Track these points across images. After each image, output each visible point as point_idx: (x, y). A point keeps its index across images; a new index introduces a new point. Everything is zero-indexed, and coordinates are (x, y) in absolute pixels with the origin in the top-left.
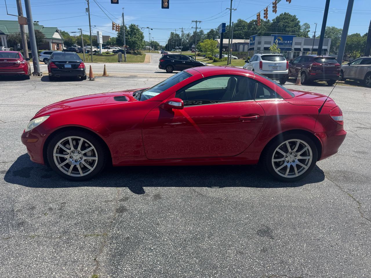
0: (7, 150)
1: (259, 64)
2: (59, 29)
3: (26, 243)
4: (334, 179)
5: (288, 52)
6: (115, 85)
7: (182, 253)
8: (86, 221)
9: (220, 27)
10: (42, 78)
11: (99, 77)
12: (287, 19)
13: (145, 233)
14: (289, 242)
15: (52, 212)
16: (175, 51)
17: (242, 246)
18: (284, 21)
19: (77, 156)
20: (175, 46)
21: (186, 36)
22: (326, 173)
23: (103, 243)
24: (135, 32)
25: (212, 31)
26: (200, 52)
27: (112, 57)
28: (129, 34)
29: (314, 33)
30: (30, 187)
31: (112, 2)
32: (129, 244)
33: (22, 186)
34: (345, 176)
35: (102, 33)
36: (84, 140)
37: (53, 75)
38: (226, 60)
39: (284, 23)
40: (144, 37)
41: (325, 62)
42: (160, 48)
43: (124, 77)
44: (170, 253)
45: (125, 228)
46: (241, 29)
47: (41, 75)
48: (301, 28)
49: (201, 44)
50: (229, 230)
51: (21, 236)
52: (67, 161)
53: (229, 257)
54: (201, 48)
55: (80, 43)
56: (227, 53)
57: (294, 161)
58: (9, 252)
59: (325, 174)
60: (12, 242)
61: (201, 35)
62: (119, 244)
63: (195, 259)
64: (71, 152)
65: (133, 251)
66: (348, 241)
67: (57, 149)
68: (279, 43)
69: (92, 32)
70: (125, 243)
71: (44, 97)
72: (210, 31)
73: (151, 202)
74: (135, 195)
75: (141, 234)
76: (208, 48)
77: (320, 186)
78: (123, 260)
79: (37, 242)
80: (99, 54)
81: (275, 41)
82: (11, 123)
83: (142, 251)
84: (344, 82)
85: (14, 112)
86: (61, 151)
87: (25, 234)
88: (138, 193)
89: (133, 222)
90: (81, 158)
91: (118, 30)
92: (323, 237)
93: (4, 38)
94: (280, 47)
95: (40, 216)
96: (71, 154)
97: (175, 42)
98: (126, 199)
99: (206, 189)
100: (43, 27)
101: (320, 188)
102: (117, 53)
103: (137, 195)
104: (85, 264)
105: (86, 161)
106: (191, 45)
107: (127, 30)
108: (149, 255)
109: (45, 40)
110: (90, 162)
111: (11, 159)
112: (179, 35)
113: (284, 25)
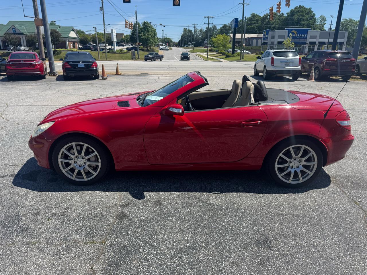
0: (18, 153)
1: (270, 61)
2: (75, 28)
3: (28, 249)
4: (341, 185)
5: (302, 45)
6: (126, 84)
7: (177, 264)
8: (86, 227)
9: (233, 22)
10: (57, 77)
11: (112, 75)
12: (302, 12)
13: (142, 242)
14: (287, 254)
15: (55, 218)
16: (188, 46)
17: (239, 258)
18: (299, 14)
19: (81, 161)
20: (188, 42)
21: (199, 32)
22: (333, 178)
23: (101, 251)
24: (148, 29)
25: (225, 26)
26: (212, 48)
27: (125, 55)
28: (142, 31)
29: (330, 26)
30: (37, 191)
31: (124, 2)
32: (126, 253)
33: (29, 190)
34: (353, 182)
35: (116, 31)
36: (87, 146)
37: (67, 75)
38: (239, 55)
39: (299, 16)
40: (157, 34)
41: (340, 57)
42: (173, 44)
43: (136, 76)
44: (166, 264)
45: (123, 235)
46: (255, 23)
47: (57, 74)
48: (317, 21)
49: (214, 39)
50: (227, 240)
51: (24, 243)
52: (71, 166)
53: (224, 269)
54: (213, 44)
55: (94, 42)
56: (240, 48)
57: (298, 167)
58: (11, 259)
59: (331, 179)
60: (15, 248)
61: (214, 30)
62: (117, 252)
63: (190, 270)
64: (75, 158)
65: (129, 260)
66: (350, 254)
67: (62, 154)
68: (293, 37)
69: (106, 30)
70: (122, 251)
71: (57, 98)
72: (223, 26)
73: (151, 209)
74: (136, 201)
75: (139, 243)
76: (220, 43)
77: (326, 193)
78: (118, 269)
79: (38, 248)
80: (113, 52)
81: (289, 35)
82: (24, 124)
83: (138, 261)
84: (360, 77)
85: (28, 113)
86: (66, 157)
87: (28, 241)
88: (139, 199)
89: (132, 230)
90: (85, 163)
91: (131, 27)
92: (324, 249)
93: (23, 38)
94: (294, 41)
95: (43, 221)
96: (75, 159)
97: (188, 38)
98: (126, 205)
99: (207, 195)
100: (60, 27)
101: (325, 195)
102: (131, 51)
103: (138, 200)
104: (81, 273)
105: (90, 166)
106: (204, 40)
107: (140, 28)
108: (144, 265)
109: (61, 39)
110: (93, 167)
111: (21, 162)
112: (192, 31)
113: (298, 18)
